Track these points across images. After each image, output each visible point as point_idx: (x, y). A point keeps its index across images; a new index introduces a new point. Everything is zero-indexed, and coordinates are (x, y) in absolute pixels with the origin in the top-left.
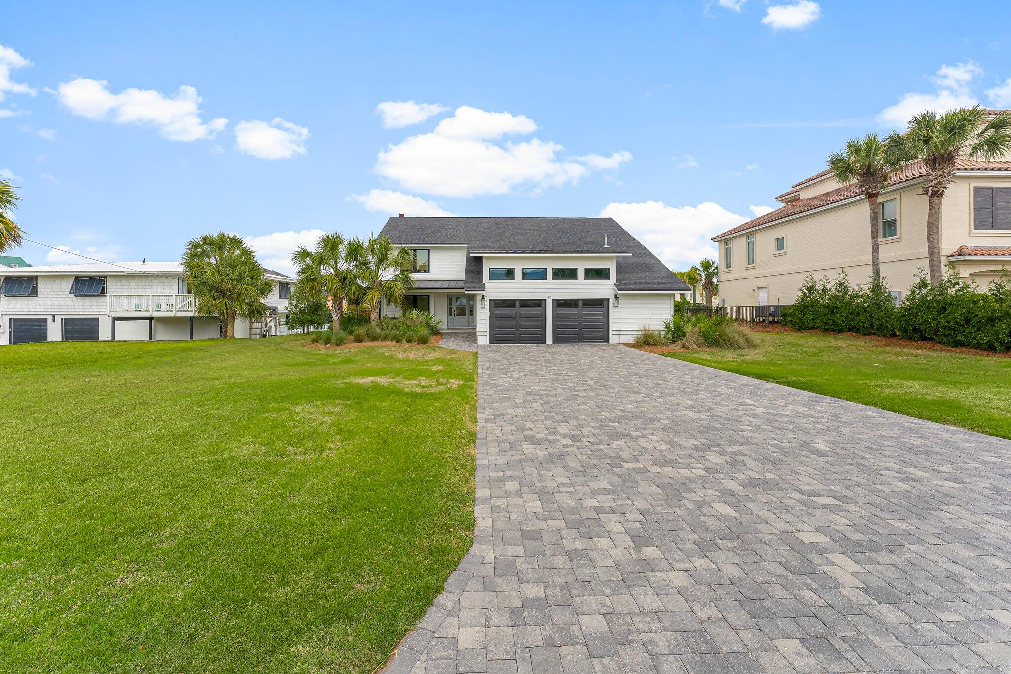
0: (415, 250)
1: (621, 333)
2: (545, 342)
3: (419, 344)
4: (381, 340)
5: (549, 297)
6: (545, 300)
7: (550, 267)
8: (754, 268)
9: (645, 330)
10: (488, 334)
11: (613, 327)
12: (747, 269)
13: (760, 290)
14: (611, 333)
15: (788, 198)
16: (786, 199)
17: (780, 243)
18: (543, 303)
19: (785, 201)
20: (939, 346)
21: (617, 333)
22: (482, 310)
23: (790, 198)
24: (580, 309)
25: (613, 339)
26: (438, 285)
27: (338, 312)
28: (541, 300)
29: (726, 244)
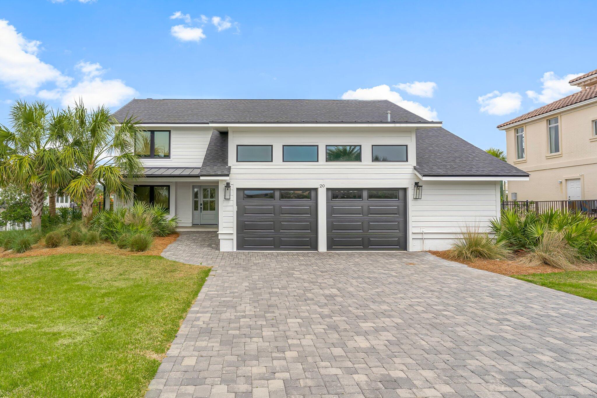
0: (152, 132)
1: (425, 236)
2: (316, 248)
3: (132, 251)
4: (86, 244)
5: (322, 185)
6: (316, 190)
8: (560, 156)
9: (470, 234)
10: (235, 237)
11: (412, 228)
12: (548, 158)
13: (569, 182)
14: (410, 237)
15: (587, 81)
16: (584, 82)
18: (313, 193)
19: (583, 84)
21: (420, 236)
22: (226, 203)
23: (590, 80)
24: (365, 203)
25: (413, 246)
26: (177, 172)
27: (39, 205)
28: (310, 190)
29: (517, 131)
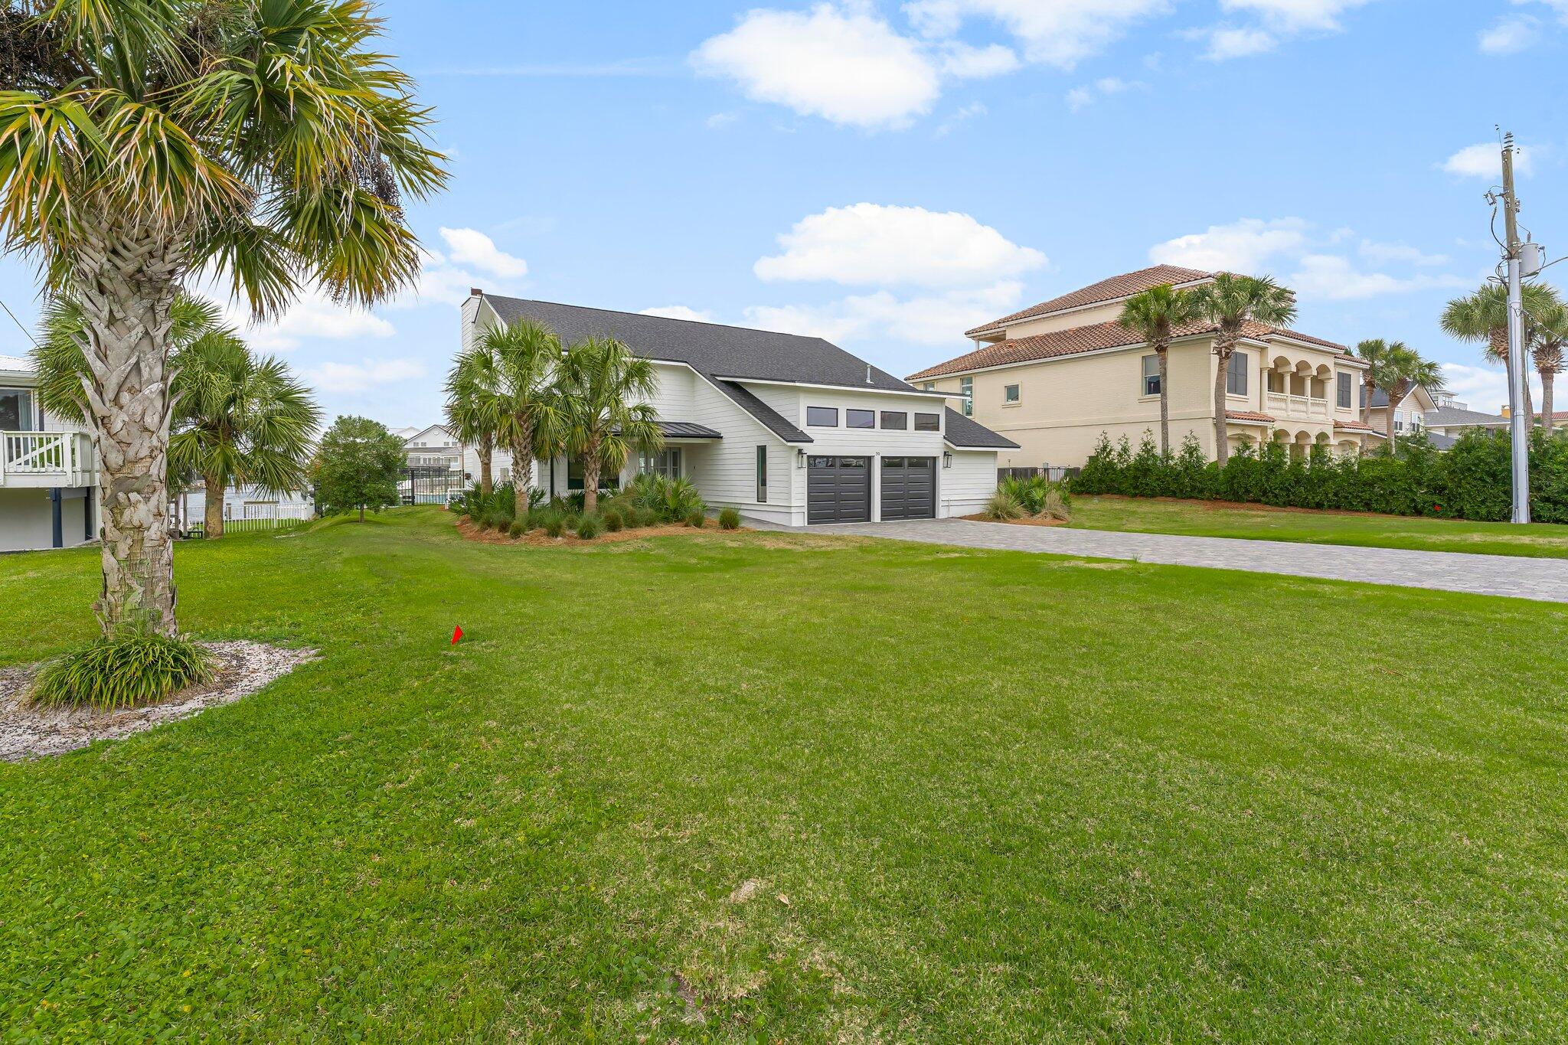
1: (950, 503)
2: (872, 519)
5: (878, 453)
6: (873, 457)
7: (879, 408)
10: (806, 510)
11: (942, 496)
14: (939, 504)
17: (1013, 393)
18: (871, 461)
20: (1268, 507)
21: (947, 503)
22: (800, 472)
24: (906, 471)
25: (942, 513)
28: (869, 457)
